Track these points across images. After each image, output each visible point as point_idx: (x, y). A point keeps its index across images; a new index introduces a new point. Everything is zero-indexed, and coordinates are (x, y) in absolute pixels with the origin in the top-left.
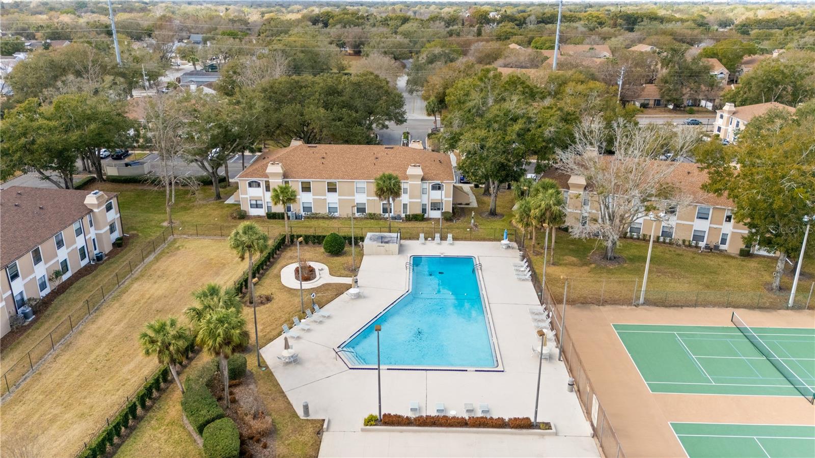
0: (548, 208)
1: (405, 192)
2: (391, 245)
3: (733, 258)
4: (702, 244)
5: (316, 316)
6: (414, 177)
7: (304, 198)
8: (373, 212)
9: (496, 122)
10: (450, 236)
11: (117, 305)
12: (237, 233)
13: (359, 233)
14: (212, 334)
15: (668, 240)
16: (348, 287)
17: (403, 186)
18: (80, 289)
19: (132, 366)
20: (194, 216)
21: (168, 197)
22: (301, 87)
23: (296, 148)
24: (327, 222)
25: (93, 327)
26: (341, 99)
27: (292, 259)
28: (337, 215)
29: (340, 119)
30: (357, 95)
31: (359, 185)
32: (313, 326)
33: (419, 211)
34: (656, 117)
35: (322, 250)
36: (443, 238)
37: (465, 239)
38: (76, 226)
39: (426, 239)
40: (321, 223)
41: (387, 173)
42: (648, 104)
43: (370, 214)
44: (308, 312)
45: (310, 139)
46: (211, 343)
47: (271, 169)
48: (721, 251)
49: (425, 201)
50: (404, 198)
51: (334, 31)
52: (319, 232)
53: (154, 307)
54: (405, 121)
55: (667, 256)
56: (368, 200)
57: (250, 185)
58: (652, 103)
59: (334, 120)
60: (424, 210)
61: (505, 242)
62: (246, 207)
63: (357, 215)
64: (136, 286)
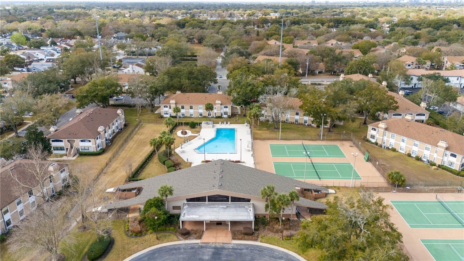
0: (256, 113)
1: (215, 109)
2: (210, 125)
3: (315, 128)
4: (306, 124)
5: (188, 143)
6: (218, 104)
7: (183, 111)
8: (205, 115)
9: (244, 86)
10: (229, 122)
11: (132, 141)
12: (166, 120)
13: (200, 122)
14: (166, 141)
15: (296, 123)
16: (197, 136)
17: (214, 107)
18: (119, 137)
19: (142, 153)
20: (145, 117)
21: (138, 111)
22: (179, 72)
23: (179, 94)
24: (190, 119)
25: (128, 146)
26: (193, 76)
27: (180, 129)
28: (193, 116)
29: (193, 83)
30: (199, 74)
31: (200, 107)
32: (188, 145)
33: (220, 115)
34: (323, 78)
35: (189, 127)
36: (227, 123)
37: (234, 124)
38: (116, 119)
39: (221, 124)
40: (188, 119)
41: (209, 103)
42: (322, 72)
43: (204, 116)
44: (186, 141)
45: (183, 91)
46: (166, 143)
47: (171, 102)
48: (312, 126)
49: (222, 112)
50: (215, 111)
51: (188, 30)
52: (187, 122)
53: (142, 141)
54: (217, 83)
55: (295, 128)
56: (203, 112)
57: (164, 107)
58: (324, 71)
59: (191, 84)
60: (222, 115)
61: (246, 124)
62: (162, 114)
63: (200, 116)
64: (135, 136)
